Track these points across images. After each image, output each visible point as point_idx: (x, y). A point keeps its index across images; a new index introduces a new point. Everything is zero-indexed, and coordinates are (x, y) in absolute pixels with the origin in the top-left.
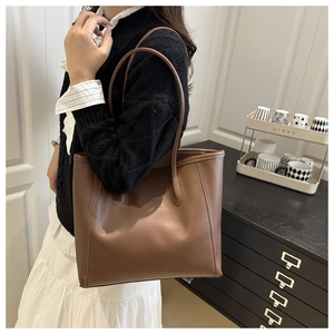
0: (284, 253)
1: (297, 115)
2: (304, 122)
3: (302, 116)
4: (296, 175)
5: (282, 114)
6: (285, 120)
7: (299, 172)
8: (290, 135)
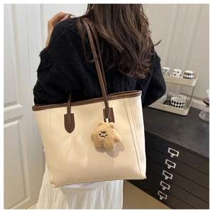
0: (169, 149)
1: (175, 70)
2: (179, 74)
3: (178, 70)
4: (176, 105)
5: (166, 70)
6: (168, 73)
7: (178, 103)
8: (171, 82)
